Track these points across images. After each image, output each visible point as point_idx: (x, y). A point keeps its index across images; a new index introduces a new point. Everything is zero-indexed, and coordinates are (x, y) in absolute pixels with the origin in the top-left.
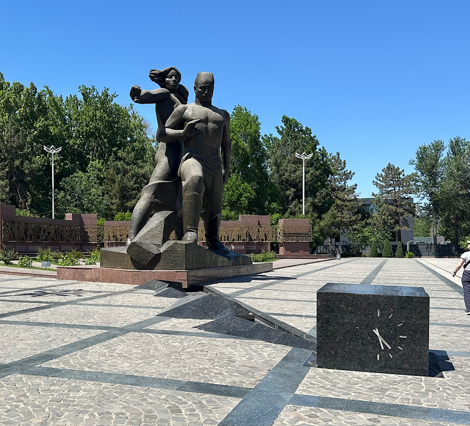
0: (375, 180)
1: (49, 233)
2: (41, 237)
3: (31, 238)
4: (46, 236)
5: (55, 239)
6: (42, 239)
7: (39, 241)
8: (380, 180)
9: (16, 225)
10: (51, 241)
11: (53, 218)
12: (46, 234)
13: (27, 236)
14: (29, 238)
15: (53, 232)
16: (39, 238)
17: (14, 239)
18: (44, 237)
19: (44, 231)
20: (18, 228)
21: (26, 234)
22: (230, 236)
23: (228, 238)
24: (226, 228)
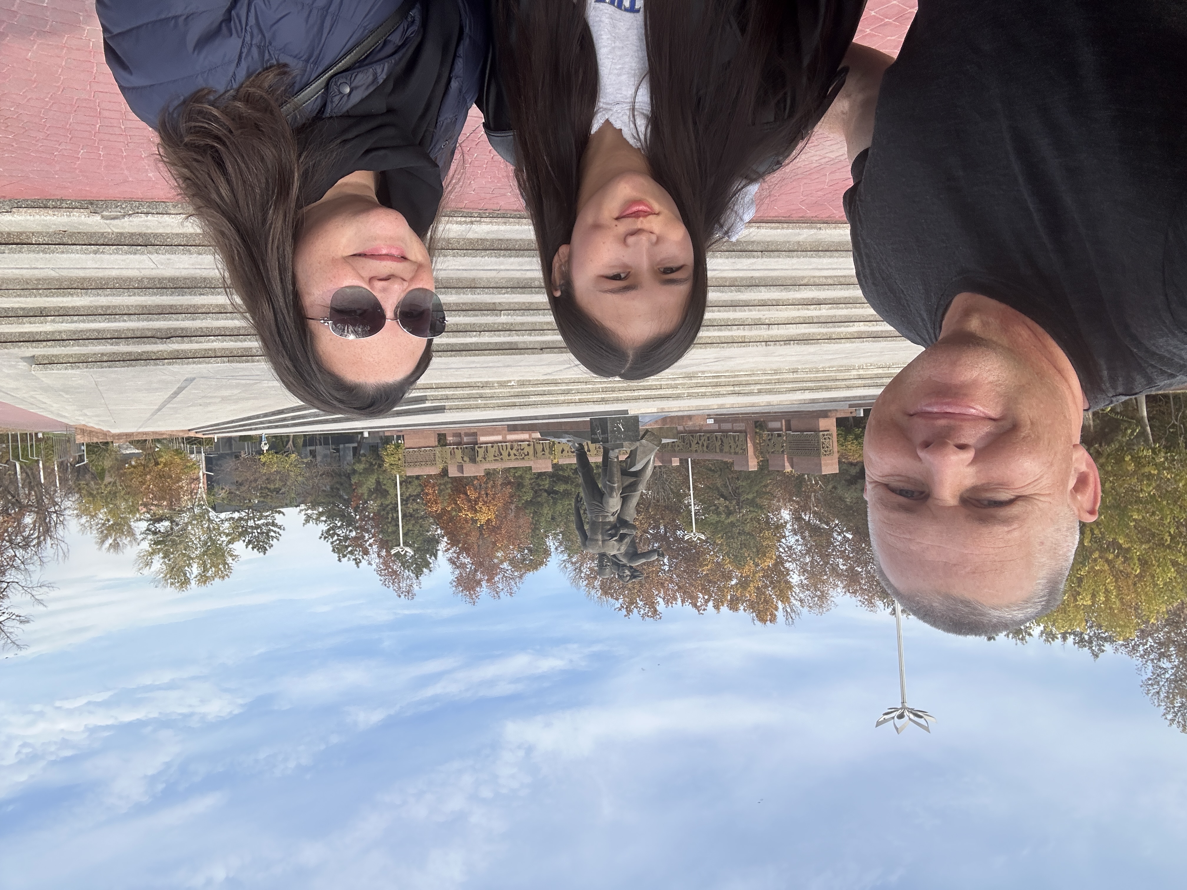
0: (281, 532)
1: (698, 443)
2: (706, 439)
3: (716, 438)
4: (700, 440)
5: (691, 437)
7: (708, 435)
8: (275, 532)
9: (733, 451)
10: (694, 435)
11: (689, 459)
12: (700, 443)
13: (721, 439)
14: (719, 438)
15: (693, 444)
16: (708, 437)
17: (734, 437)
18: (703, 439)
19: (703, 445)
20: (730, 447)
21: (722, 441)
22: (497, 451)
23: (499, 448)
24: (502, 459)
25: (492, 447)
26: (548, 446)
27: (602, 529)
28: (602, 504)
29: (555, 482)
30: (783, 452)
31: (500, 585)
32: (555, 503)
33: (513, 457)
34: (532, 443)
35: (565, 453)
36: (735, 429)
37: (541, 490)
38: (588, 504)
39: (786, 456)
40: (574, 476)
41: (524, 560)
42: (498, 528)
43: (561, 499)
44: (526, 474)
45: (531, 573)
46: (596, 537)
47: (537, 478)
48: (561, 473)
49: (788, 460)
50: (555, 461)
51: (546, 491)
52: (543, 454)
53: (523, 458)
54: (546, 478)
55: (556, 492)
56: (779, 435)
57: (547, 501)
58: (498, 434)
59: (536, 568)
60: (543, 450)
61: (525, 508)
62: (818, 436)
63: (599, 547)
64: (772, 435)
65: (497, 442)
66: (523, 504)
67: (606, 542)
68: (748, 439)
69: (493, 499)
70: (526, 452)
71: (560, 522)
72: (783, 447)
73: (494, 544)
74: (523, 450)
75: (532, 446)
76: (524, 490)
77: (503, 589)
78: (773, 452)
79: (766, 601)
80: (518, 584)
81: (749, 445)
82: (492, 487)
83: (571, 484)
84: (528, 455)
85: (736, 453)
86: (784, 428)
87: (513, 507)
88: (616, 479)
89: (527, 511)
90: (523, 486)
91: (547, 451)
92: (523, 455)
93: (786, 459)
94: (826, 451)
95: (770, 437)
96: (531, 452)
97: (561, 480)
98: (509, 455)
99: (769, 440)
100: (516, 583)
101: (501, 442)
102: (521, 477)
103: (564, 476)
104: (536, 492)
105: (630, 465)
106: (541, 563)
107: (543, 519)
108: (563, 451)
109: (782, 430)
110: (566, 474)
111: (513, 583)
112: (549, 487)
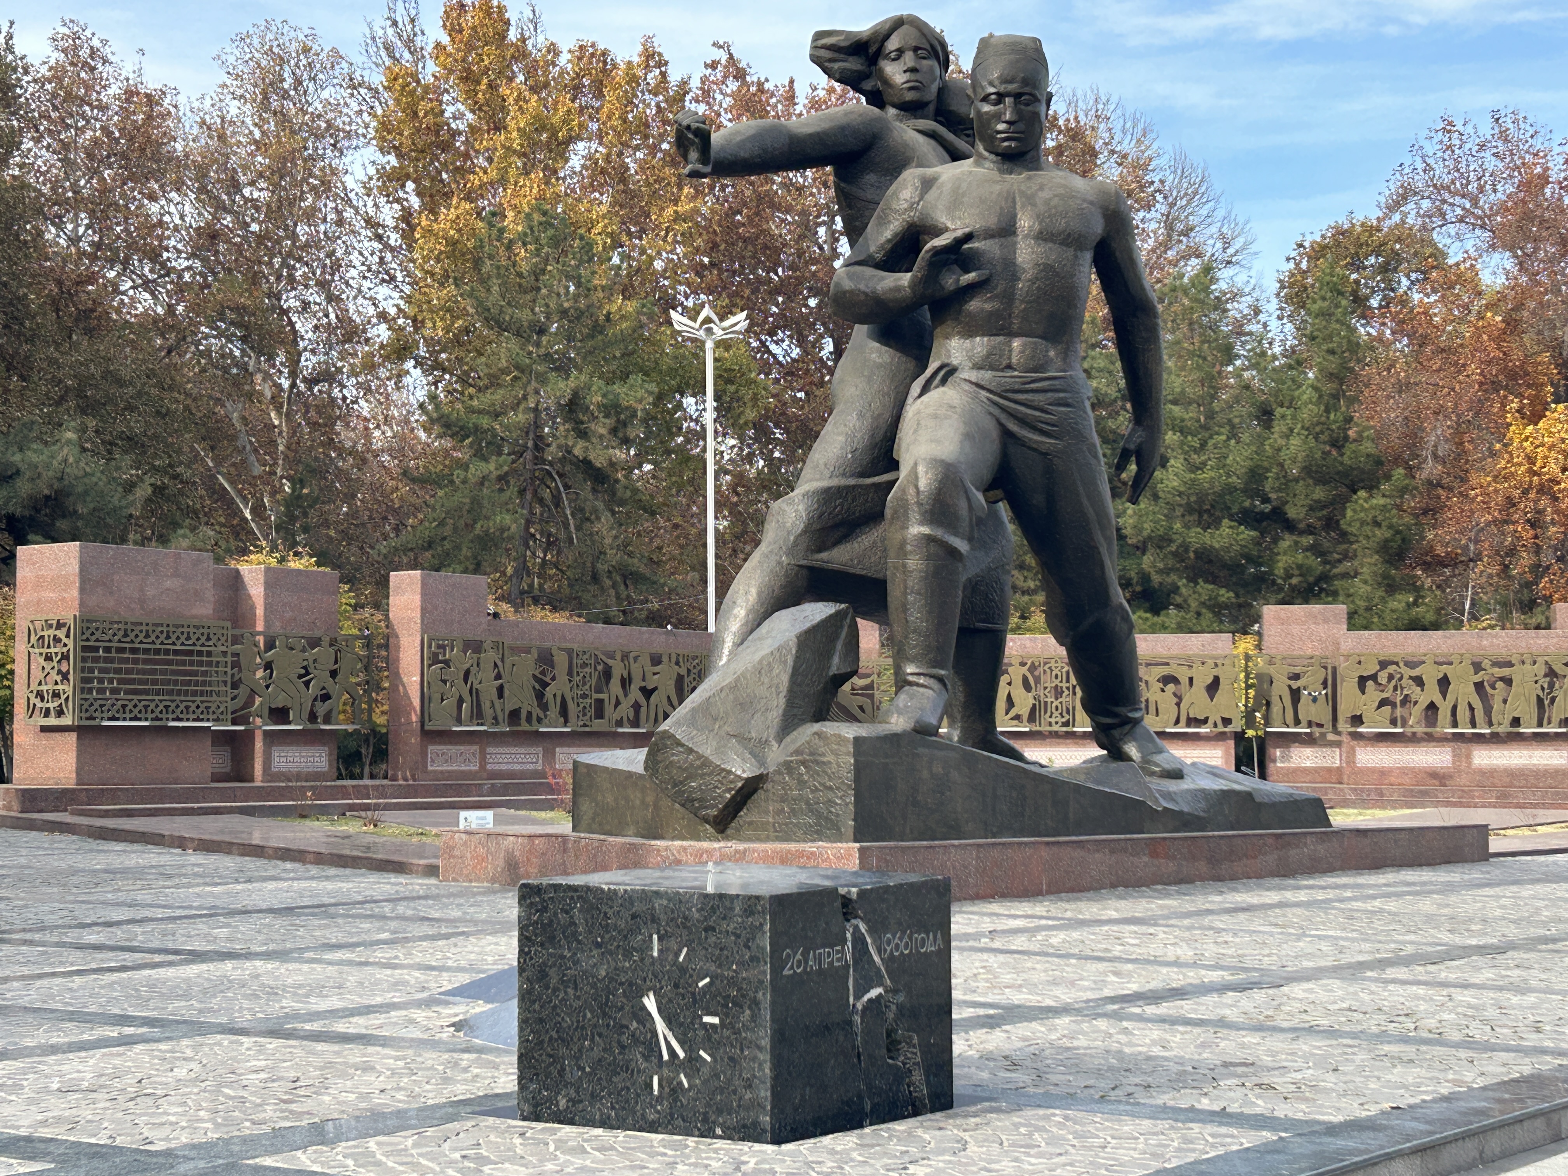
1: (648, 693)
2: (608, 709)
3: (564, 713)
4: (637, 707)
6: (616, 716)
7: (598, 725)
9: (489, 656)
12: (635, 694)
13: (544, 707)
14: (554, 712)
16: (600, 714)
17: (478, 715)
18: (625, 710)
19: (625, 683)
20: (499, 673)
21: (540, 696)
22: (1497, 705)
23: (1488, 711)
24: (1477, 667)
25: (1516, 722)
26: (1276, 709)
27: (1008, 297)
28: (1006, 434)
29: (1250, 559)
30: (270, 645)
31: (1491, 163)
32: (1256, 475)
33: (1431, 675)
34: (1344, 726)
35: (1203, 678)
36: (475, 748)
37: (1310, 530)
38: (1080, 436)
39: (260, 626)
40: (1173, 577)
41: (1384, 269)
42: (1496, 386)
43: (1230, 490)
44: (1369, 599)
45: (1359, 217)
46: (1052, 253)
47: (1325, 577)
48: (1226, 595)
49: (253, 608)
50: (1246, 644)
51: (1290, 526)
52: (1296, 677)
53: (1383, 665)
54: (1288, 576)
55: (1248, 518)
56: (280, 714)
57: (1286, 482)
58: (1490, 773)
59: (1340, 232)
60: (1295, 695)
61: (1379, 463)
62: (83, 708)
63: (1030, 200)
64: (313, 717)
65: (1495, 739)
66: (1388, 477)
67: (992, 221)
68: (416, 702)
69: (1510, 503)
70: (1373, 695)
71: (1237, 400)
72: (268, 666)
73: (1512, 325)
74: (1383, 703)
75: (1344, 712)
76: (1381, 534)
77: (1482, 147)
78: (314, 643)
79: (469, 78)
80: (1420, 166)
81: (416, 678)
82: (1512, 552)
83: (1186, 547)
84: (1362, 681)
85: (476, 646)
86: (259, 745)
87: (1430, 469)
88: (914, 563)
89: (1368, 447)
90: (1384, 548)
91: (1280, 688)
92: (1383, 678)
93: (260, 612)
94: (57, 640)
95: (322, 709)
96: (1348, 689)
97: (1224, 566)
98: (1444, 683)
99: (326, 697)
100: (1428, 169)
101: (1479, 739)
102: (1392, 588)
103: (1213, 580)
104: (1331, 524)
105: (833, 639)
106: (1318, 252)
107: (1305, 414)
108: (1213, 687)
109: (269, 736)
110: (1205, 589)
111: (1439, 169)
112: (1276, 540)
